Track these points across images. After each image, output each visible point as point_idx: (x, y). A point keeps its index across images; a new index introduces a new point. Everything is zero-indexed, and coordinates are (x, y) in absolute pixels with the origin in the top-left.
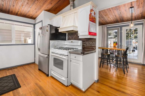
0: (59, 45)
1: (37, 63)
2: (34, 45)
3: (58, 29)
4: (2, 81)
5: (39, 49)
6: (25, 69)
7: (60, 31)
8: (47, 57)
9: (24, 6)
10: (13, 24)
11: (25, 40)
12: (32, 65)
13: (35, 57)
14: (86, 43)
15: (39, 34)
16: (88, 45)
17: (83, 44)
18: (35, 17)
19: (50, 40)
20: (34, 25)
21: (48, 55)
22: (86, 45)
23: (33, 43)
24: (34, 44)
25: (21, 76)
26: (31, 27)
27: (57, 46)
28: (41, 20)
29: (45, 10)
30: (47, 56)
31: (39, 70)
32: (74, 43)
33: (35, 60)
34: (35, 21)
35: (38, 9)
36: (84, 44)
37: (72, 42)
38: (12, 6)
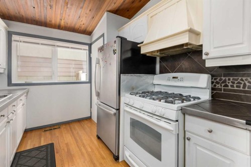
0: (141, 86)
1: (95, 118)
2: (89, 84)
3: (140, 48)
4: (28, 158)
5: (98, 94)
6: (73, 133)
7: (143, 51)
8: (115, 114)
9: (69, 6)
10: (54, 46)
11: (77, 76)
12: (86, 122)
13: (91, 108)
14: (225, 81)
15: (98, 62)
16: (232, 86)
17: (212, 83)
18: (90, 30)
19: (121, 73)
20: (90, 45)
21: (117, 110)
22: (226, 86)
23: (88, 81)
24: (90, 82)
25: (64, 149)
26: (84, 49)
27: (137, 88)
28: (102, 33)
29: (109, 11)
30: (114, 111)
31: (99, 138)
32: (182, 80)
33: (91, 112)
34: (91, 39)
35: (97, 9)
36: (218, 83)
37: (173, 78)
38: (49, 7)
